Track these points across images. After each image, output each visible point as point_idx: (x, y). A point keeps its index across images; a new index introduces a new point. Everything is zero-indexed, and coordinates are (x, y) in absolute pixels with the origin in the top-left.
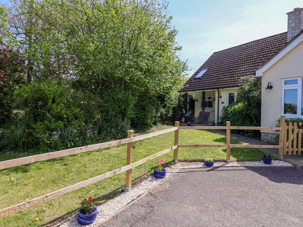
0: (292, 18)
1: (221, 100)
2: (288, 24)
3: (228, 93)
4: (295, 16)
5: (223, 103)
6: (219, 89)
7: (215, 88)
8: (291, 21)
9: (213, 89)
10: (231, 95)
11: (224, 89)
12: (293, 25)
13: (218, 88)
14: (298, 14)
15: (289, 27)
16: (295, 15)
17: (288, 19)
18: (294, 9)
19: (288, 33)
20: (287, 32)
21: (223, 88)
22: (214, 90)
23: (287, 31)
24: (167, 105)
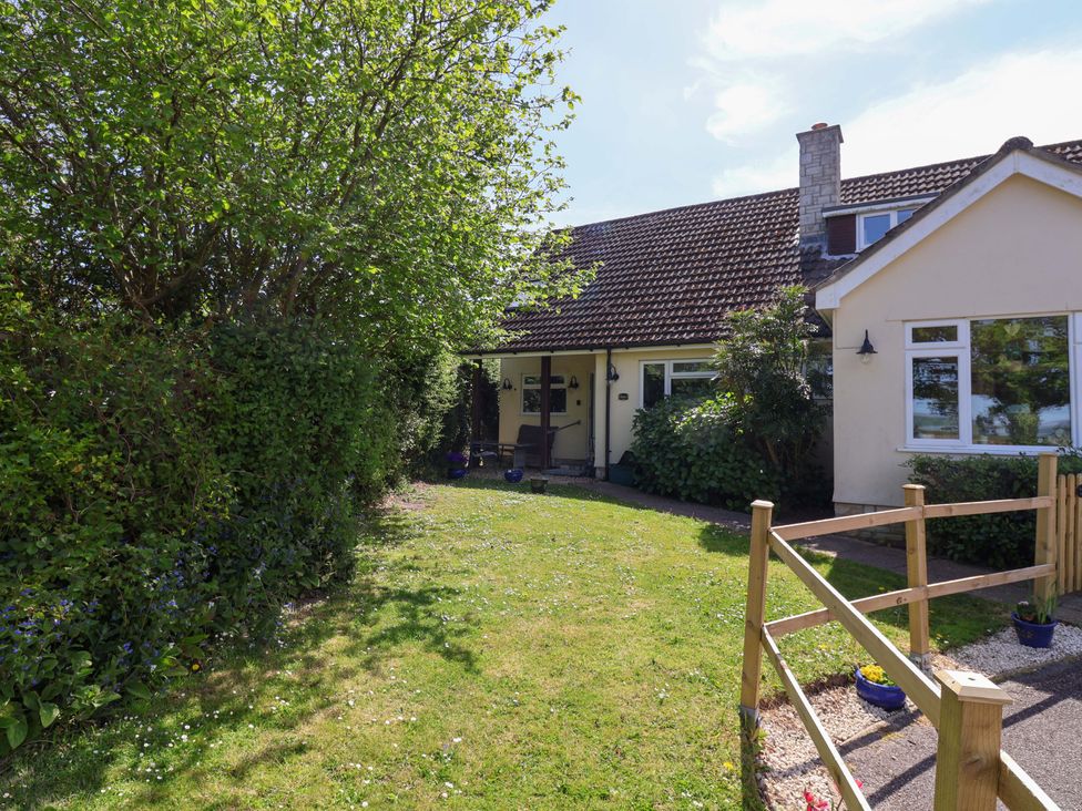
0: (812, 148)
1: (617, 388)
2: (801, 165)
3: (642, 364)
4: (821, 147)
5: (624, 397)
6: (614, 351)
7: (600, 347)
8: (809, 158)
9: (592, 347)
10: (653, 372)
11: (631, 350)
12: (815, 171)
13: (609, 347)
14: (829, 142)
15: (803, 175)
16: (820, 143)
17: (801, 151)
18: (814, 127)
19: (802, 192)
20: (797, 190)
21: (627, 346)
22: (595, 352)
23: (798, 185)
24: (428, 403)
